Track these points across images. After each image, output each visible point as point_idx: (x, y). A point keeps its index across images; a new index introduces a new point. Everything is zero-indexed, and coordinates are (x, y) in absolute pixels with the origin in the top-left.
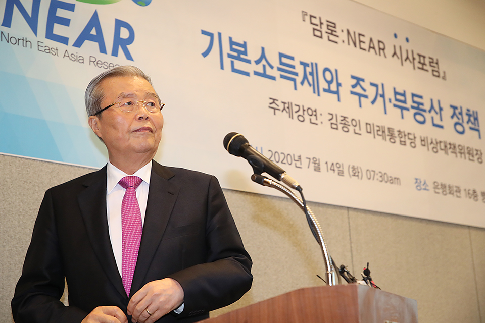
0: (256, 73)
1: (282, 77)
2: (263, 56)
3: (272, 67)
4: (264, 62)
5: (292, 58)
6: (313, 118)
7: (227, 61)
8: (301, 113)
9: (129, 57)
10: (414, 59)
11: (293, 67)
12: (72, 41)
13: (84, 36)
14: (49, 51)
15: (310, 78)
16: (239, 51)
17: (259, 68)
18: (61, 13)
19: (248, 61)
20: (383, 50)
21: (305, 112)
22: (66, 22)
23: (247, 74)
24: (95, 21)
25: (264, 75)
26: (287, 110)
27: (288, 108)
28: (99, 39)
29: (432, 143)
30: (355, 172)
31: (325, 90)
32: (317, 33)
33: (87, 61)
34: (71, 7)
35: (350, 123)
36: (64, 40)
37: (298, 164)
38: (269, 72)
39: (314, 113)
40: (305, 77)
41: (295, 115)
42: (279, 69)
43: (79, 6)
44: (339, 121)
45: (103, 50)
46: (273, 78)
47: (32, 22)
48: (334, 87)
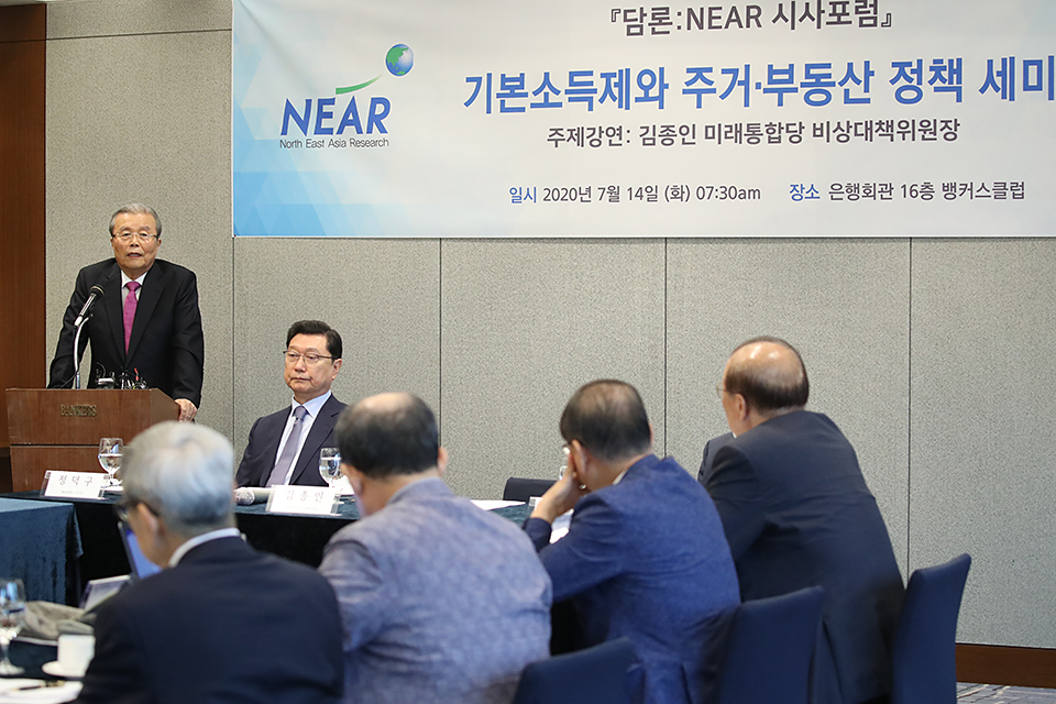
0: (533, 106)
1: (570, 100)
2: (547, 81)
3: (557, 92)
4: (547, 89)
5: (591, 73)
6: (615, 140)
7: (496, 102)
8: (596, 136)
9: (383, 130)
10: (820, 12)
11: (591, 83)
12: (335, 131)
13: (345, 123)
14: (316, 145)
15: (616, 91)
16: (513, 86)
17: (540, 99)
18: (326, 109)
19: (526, 95)
20: (756, 18)
21: (604, 135)
22: (329, 115)
23: (523, 110)
24: (352, 107)
25: (546, 104)
26: (576, 137)
27: (577, 136)
28: (356, 123)
29: (839, 127)
30: (677, 193)
31: (637, 100)
32: (634, 30)
33: (348, 143)
34: (331, 102)
35: (677, 132)
36: (330, 131)
37: (586, 198)
38: (553, 98)
39: (618, 132)
40: (608, 90)
41: (587, 141)
42: (567, 92)
43: (339, 98)
44: (658, 133)
45: (359, 131)
46: (559, 105)
47: (304, 125)
48: (654, 92)
